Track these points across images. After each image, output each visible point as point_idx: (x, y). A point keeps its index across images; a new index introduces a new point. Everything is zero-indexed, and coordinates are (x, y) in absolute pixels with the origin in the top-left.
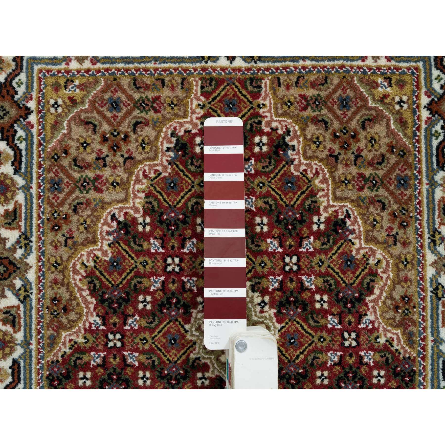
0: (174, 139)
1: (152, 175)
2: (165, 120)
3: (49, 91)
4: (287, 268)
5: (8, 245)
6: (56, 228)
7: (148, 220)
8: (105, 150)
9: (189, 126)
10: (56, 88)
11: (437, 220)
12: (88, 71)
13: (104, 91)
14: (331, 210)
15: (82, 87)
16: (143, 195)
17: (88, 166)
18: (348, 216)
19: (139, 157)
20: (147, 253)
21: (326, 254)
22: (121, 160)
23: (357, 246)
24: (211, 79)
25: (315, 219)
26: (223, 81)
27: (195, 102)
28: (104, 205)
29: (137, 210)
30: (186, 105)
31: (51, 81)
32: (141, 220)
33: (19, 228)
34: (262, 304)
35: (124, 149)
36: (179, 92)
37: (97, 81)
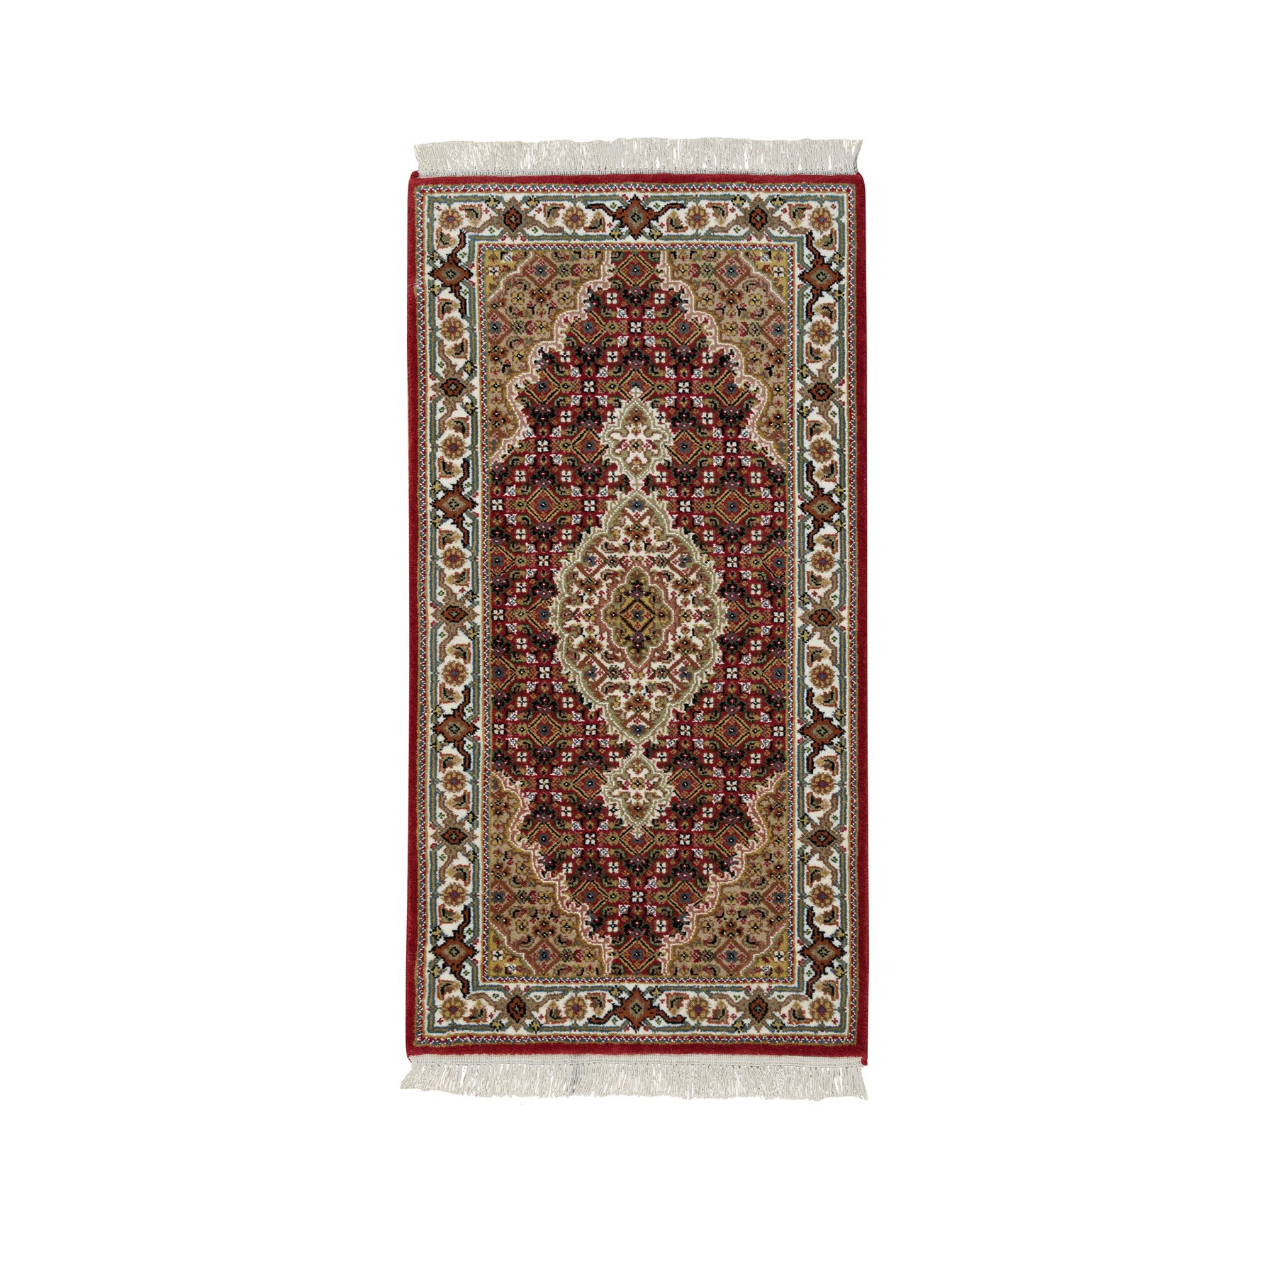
0: (590, 295)
1: (572, 321)
2: (582, 281)
3: (488, 262)
4: (681, 391)
5: (457, 369)
6: (495, 359)
7: (568, 353)
8: (534, 302)
9: (600, 285)
10: (493, 258)
11: (805, 358)
12: (519, 246)
13: (532, 262)
14: (718, 349)
15: (514, 258)
16: (565, 336)
17: (520, 314)
18: (732, 353)
19: (561, 307)
20: (568, 377)
21: (713, 381)
22: (546, 308)
23: (738, 376)
24: (620, 253)
25: (704, 354)
26: (629, 253)
27: (607, 268)
28: (533, 342)
29: (559, 347)
30: (599, 270)
31: (489, 254)
32: (562, 353)
33: (466, 357)
34: (660, 418)
35: (548, 302)
36: (594, 261)
37: (526, 254)
